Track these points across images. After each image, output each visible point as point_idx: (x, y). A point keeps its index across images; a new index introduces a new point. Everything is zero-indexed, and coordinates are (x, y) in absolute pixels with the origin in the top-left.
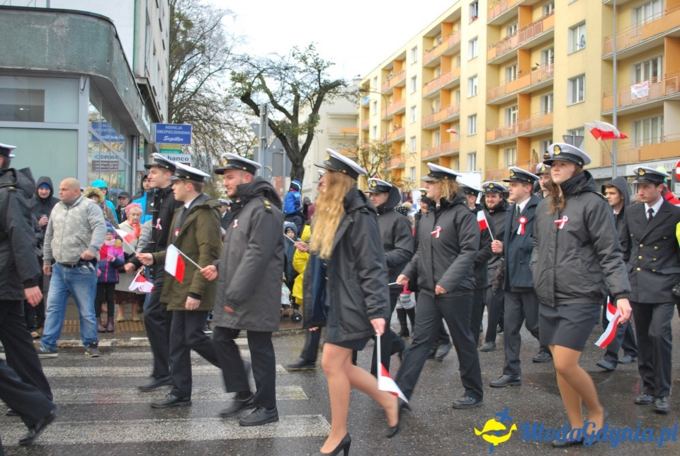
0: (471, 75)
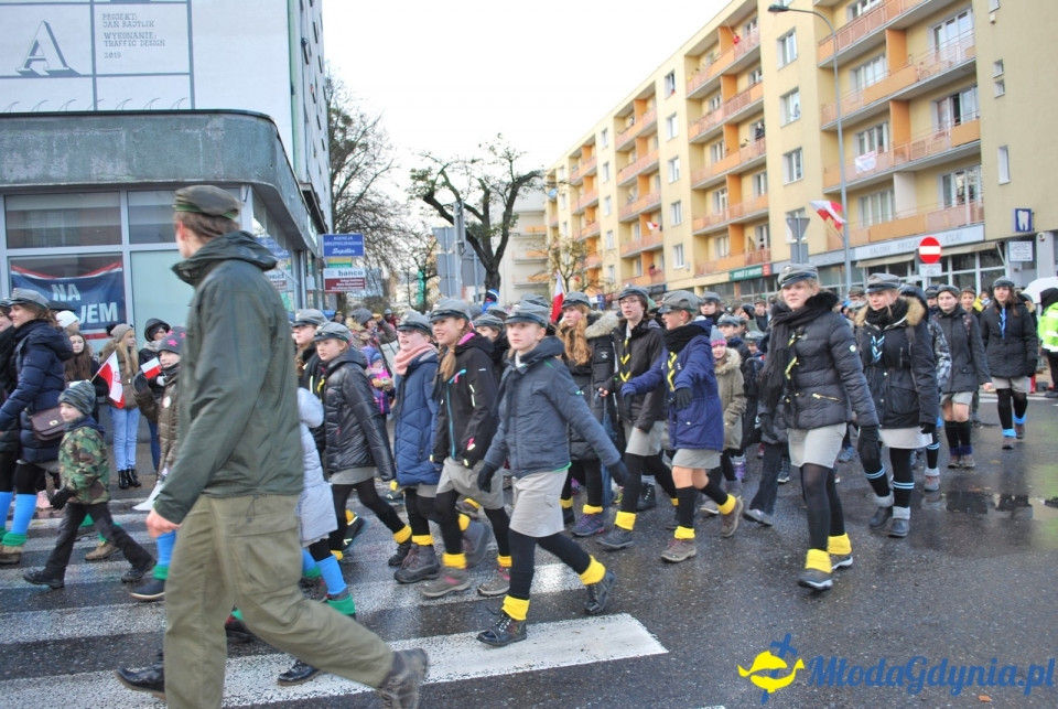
0: (671, 156)
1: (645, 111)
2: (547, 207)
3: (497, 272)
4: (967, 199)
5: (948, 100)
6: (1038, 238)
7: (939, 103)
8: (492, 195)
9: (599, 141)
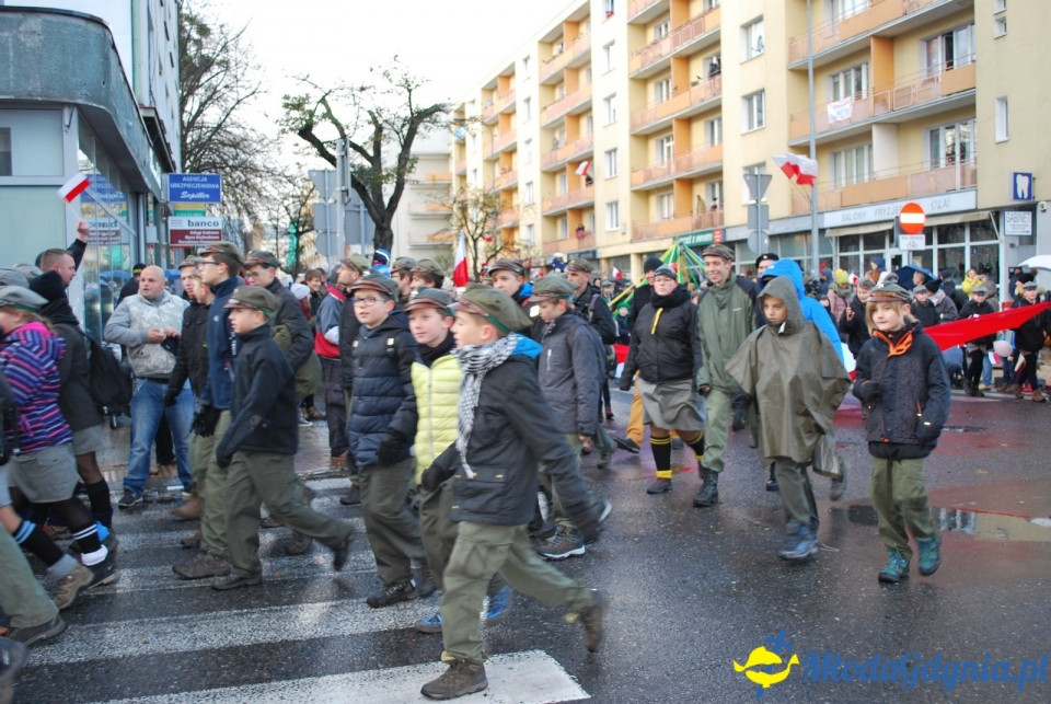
0: (609, 94)
1: (576, 36)
2: (453, 149)
3: (388, 228)
4: (958, 158)
5: (940, 38)
6: (1039, 209)
7: (929, 42)
8: (385, 132)
9: (520, 70)
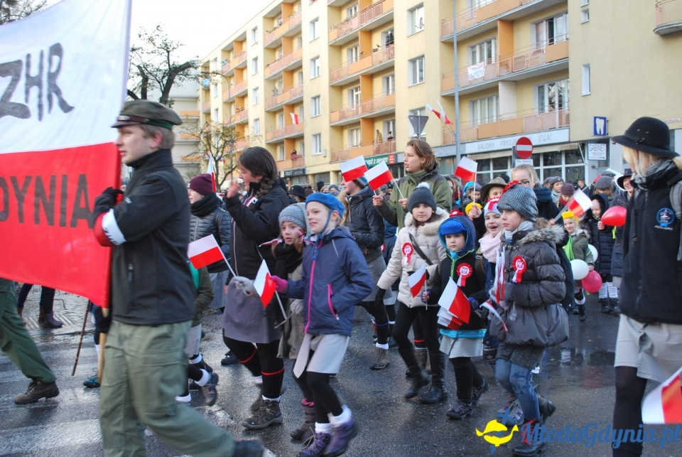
0: (314, 56)
1: (291, 14)
2: (201, 94)
5: (545, 22)
7: (537, 24)
8: (150, 81)
9: (249, 36)
